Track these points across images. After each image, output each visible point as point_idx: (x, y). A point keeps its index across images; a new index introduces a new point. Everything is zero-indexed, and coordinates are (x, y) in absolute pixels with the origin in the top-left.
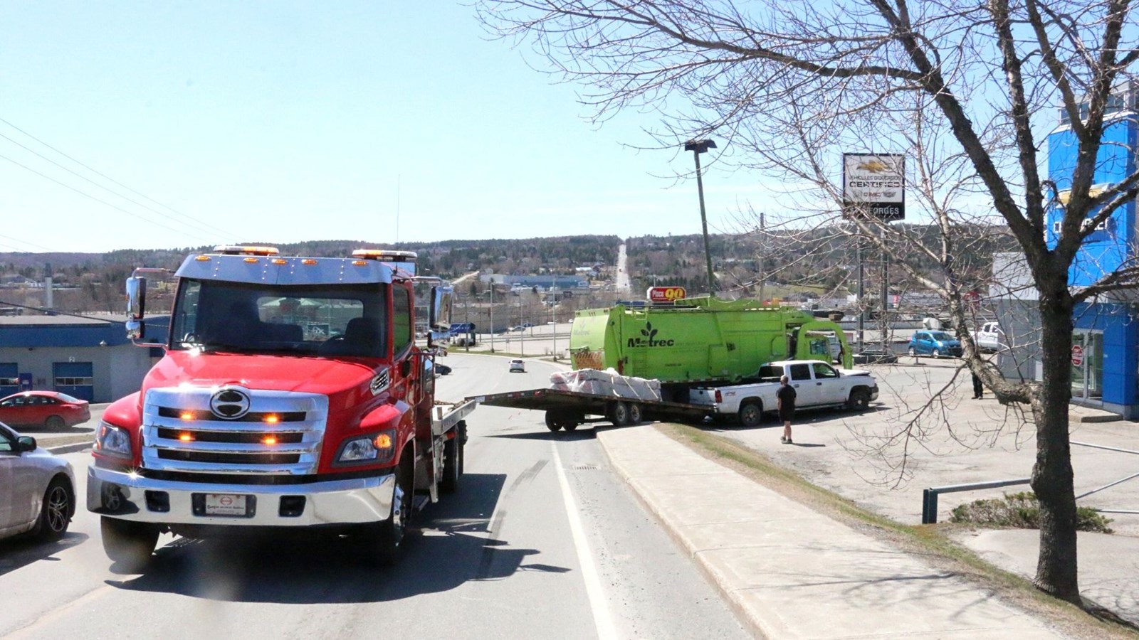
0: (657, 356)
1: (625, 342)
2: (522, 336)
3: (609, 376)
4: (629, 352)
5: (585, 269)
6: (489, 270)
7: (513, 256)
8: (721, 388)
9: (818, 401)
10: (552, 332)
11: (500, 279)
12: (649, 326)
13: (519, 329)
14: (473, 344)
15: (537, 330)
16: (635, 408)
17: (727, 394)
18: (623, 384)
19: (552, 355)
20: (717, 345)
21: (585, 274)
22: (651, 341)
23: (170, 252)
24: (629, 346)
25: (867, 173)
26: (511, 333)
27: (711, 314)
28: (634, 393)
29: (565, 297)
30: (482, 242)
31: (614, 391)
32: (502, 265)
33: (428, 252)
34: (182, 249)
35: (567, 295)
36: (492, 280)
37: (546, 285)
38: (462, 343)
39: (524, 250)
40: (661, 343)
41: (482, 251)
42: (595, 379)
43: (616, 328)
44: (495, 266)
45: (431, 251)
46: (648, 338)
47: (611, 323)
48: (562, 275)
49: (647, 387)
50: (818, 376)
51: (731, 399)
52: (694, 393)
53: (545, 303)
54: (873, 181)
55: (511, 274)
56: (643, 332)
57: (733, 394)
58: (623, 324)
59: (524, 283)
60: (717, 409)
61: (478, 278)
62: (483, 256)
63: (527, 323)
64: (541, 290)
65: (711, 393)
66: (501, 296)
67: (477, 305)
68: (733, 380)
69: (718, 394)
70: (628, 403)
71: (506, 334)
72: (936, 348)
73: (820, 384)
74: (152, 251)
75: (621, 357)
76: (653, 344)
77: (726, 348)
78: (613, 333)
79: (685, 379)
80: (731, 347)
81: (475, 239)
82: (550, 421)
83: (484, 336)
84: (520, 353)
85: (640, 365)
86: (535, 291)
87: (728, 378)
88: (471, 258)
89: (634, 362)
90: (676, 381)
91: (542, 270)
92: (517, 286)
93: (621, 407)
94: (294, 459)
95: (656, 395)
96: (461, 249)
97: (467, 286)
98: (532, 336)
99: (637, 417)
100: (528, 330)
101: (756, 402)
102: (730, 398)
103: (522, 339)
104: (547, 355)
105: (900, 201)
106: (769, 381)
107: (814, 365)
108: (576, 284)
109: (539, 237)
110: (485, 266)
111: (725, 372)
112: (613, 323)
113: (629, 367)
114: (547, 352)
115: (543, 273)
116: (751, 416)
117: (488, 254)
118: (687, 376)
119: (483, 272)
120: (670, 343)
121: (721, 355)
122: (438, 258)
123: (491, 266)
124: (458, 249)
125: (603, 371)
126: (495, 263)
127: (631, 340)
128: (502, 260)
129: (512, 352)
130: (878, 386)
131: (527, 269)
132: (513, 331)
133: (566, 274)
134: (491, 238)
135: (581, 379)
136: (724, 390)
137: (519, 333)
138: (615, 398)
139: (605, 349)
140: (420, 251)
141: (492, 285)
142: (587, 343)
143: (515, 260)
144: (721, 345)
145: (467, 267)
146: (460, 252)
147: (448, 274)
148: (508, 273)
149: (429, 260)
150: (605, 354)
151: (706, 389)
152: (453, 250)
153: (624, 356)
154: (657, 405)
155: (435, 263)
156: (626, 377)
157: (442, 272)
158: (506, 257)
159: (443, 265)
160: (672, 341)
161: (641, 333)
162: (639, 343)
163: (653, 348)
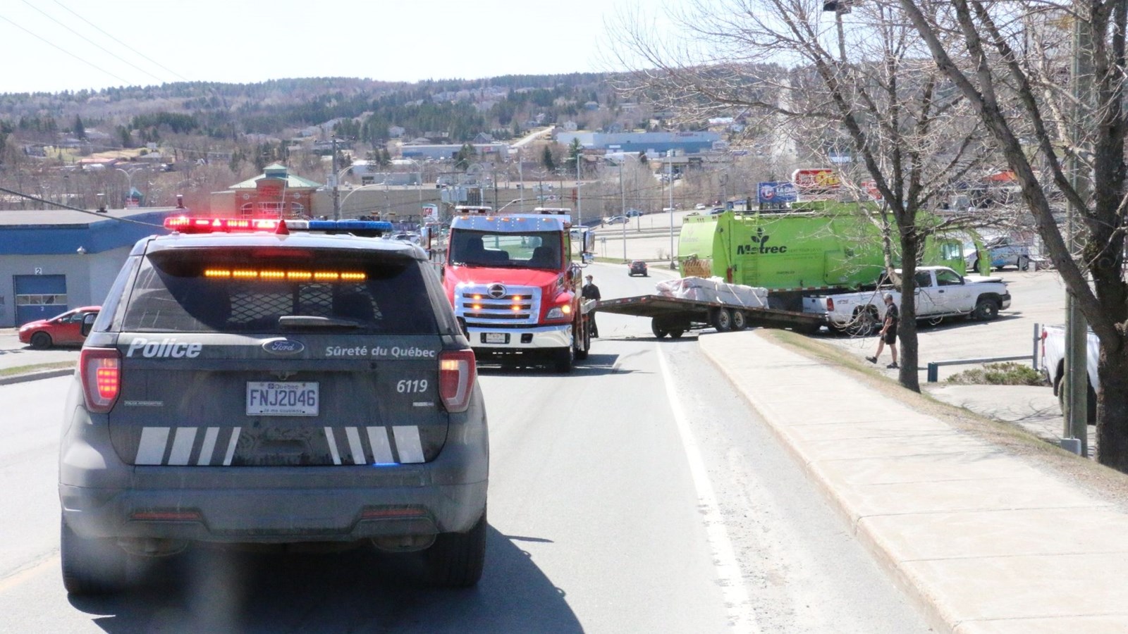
0: (769, 264)
1: (734, 249)
2: (624, 232)
3: (714, 284)
4: (738, 259)
5: (723, 120)
6: (570, 124)
7: (609, 101)
8: (834, 296)
9: (940, 310)
10: (668, 224)
11: (587, 139)
12: (760, 232)
13: (619, 220)
15: (646, 221)
16: (739, 315)
17: (840, 302)
18: (728, 291)
19: (668, 259)
20: (834, 251)
21: (722, 129)
22: (762, 248)
23: (56, 97)
24: (738, 253)
26: (607, 227)
27: (827, 219)
28: (739, 301)
29: (692, 166)
30: (558, 78)
31: (718, 298)
32: (591, 115)
33: (472, 96)
34: (75, 92)
35: (695, 163)
36: (575, 141)
37: (661, 148)
40: (774, 250)
41: (558, 93)
42: (699, 287)
43: (725, 235)
44: (580, 117)
45: (477, 94)
46: (759, 245)
47: (720, 230)
48: (688, 131)
49: (754, 296)
50: (941, 283)
51: (844, 308)
52: (807, 301)
53: (659, 177)
55: (606, 130)
56: (754, 238)
57: (846, 302)
58: (732, 233)
59: (627, 147)
60: (829, 317)
61: (552, 137)
62: (560, 102)
63: (632, 210)
64: (651, 155)
65: (823, 301)
66: (591, 167)
67: (556, 184)
69: (830, 302)
70: (731, 310)
73: (941, 291)
74: (26, 95)
75: (729, 265)
76: (764, 250)
77: (843, 255)
78: (722, 240)
79: (798, 287)
80: (849, 253)
81: (546, 74)
82: (656, 327)
84: (622, 257)
85: (749, 273)
86: (644, 160)
87: (845, 286)
88: (541, 105)
89: (744, 269)
90: (789, 290)
91: (654, 122)
92: (615, 150)
93: (724, 314)
94: (527, 317)
95: (762, 303)
97: (536, 152)
98: (639, 231)
99: (741, 323)
100: (634, 221)
101: (871, 310)
102: (843, 306)
103: (624, 236)
104: (661, 260)
107: (938, 272)
108: (708, 145)
110: (561, 117)
111: (845, 279)
112: (722, 230)
113: (738, 275)
114: (661, 255)
115: (656, 129)
117: (569, 99)
118: (801, 284)
119: (560, 128)
120: (782, 249)
122: (489, 105)
123: (574, 117)
124: (521, 91)
125: (708, 279)
126: (579, 112)
127: (740, 247)
128: (590, 108)
129: (609, 256)
130: (1010, 293)
131: (631, 122)
132: (611, 223)
133: (692, 129)
134: (573, 72)
135: (686, 287)
136: (836, 298)
137: (619, 226)
138: (719, 305)
139: (713, 257)
140: (459, 94)
141: (576, 150)
142: (696, 250)
143: (612, 108)
144: (839, 250)
145: (535, 120)
146: (523, 94)
147: (506, 133)
148: (601, 129)
149: (474, 109)
150: (714, 261)
151: (818, 297)
152: (512, 91)
153: (733, 264)
154: (762, 312)
155: (484, 116)
156: (733, 285)
157: (496, 128)
158: (598, 102)
159: (498, 118)
160: (785, 247)
161: (751, 240)
162: (749, 250)
163: (765, 254)
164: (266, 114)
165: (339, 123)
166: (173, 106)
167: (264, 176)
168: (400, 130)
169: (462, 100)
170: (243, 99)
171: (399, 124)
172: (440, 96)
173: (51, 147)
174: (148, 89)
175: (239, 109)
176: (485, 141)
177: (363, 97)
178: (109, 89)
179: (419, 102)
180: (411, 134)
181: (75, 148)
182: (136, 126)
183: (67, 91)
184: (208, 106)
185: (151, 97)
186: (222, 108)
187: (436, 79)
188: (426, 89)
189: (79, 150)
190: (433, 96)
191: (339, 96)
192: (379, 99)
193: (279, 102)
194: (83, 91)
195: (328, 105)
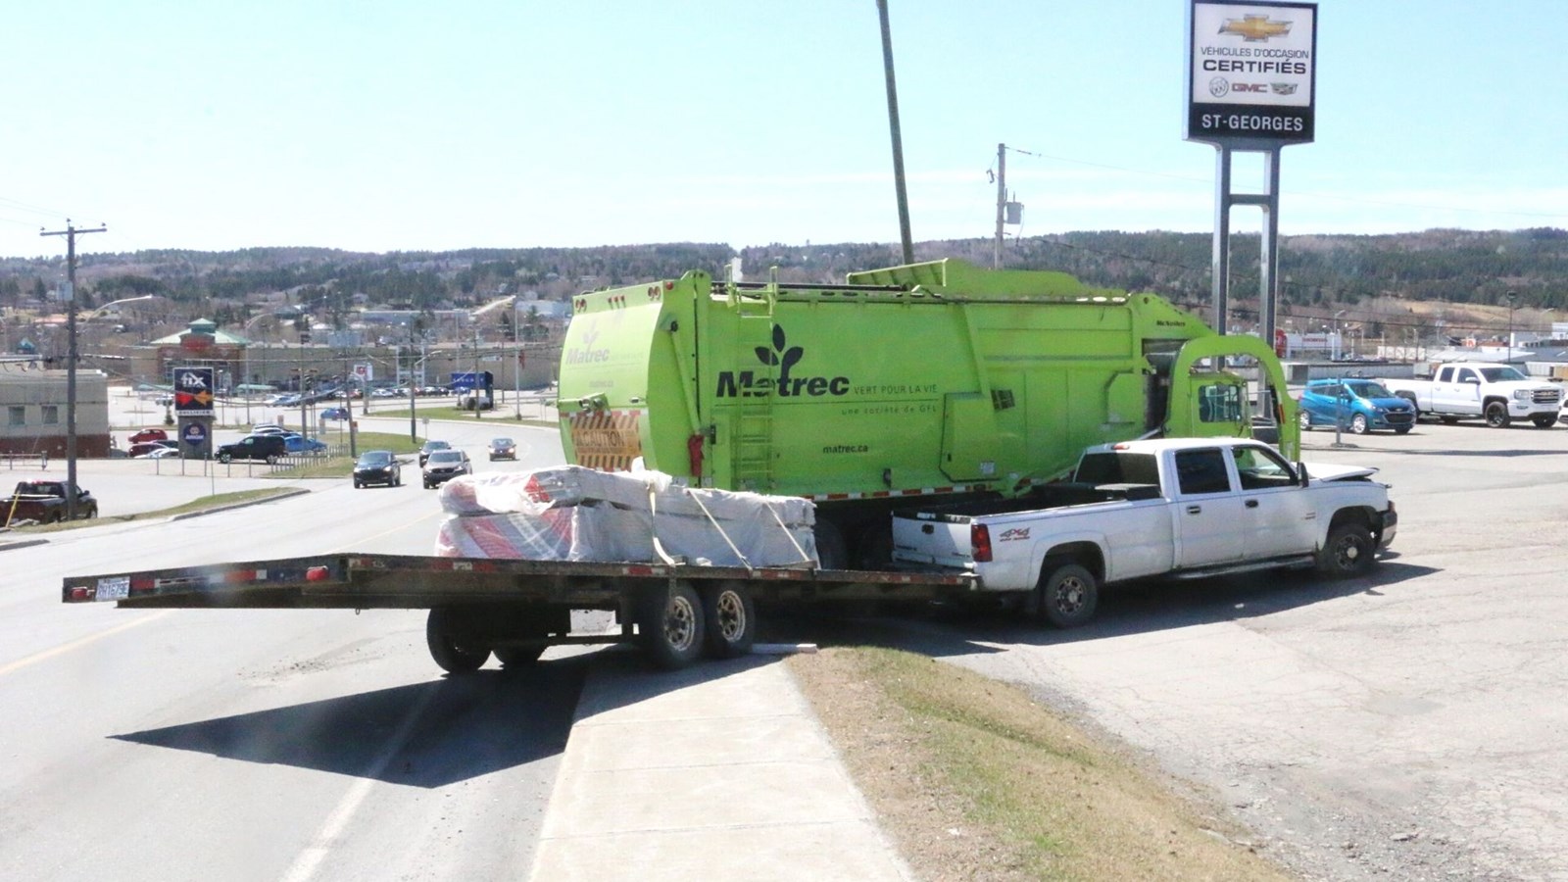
0: (804, 425)
1: (709, 383)
3: (647, 489)
4: (719, 410)
6: (531, 293)
7: (569, 273)
8: (988, 520)
9: (1247, 553)
11: (546, 308)
12: (778, 335)
14: (489, 406)
16: (733, 598)
17: (1006, 535)
18: (692, 514)
20: (966, 394)
22: (784, 380)
23: (28, 262)
24: (720, 393)
25: (1238, 42)
27: (951, 307)
28: (729, 547)
31: (656, 541)
32: (552, 285)
33: (437, 266)
34: (51, 257)
36: (534, 310)
38: (472, 405)
39: (584, 265)
40: (815, 386)
41: (521, 265)
42: (589, 503)
43: (683, 339)
44: (541, 286)
45: (442, 264)
46: (776, 372)
47: (669, 326)
49: (775, 524)
50: (1249, 481)
51: (1018, 549)
52: (906, 530)
54: (1252, 58)
55: (564, 300)
56: (762, 353)
57: (1024, 534)
58: (703, 333)
60: (979, 579)
61: (512, 306)
62: (522, 273)
65: (960, 531)
66: (546, 332)
68: (1009, 492)
69: (980, 536)
70: (704, 586)
71: (547, 390)
72: (1358, 413)
73: (1252, 504)
75: (696, 427)
76: (790, 387)
77: (988, 403)
78: (675, 355)
79: (879, 487)
80: (1002, 400)
81: (511, 247)
83: (508, 394)
85: (751, 452)
88: (503, 275)
89: (735, 439)
90: (854, 494)
93: (681, 602)
95: (799, 551)
96: (489, 262)
97: (494, 318)
101: (1085, 556)
102: (1016, 547)
105: (1306, 103)
106: (1118, 495)
107: (1228, 449)
109: (609, 244)
110: (522, 287)
111: (988, 469)
112: (674, 327)
113: (719, 457)
116: (1073, 598)
117: (531, 270)
118: (887, 482)
119: (521, 297)
120: (838, 386)
121: (975, 420)
122: (453, 275)
123: (534, 287)
124: (484, 262)
125: (620, 473)
126: (540, 283)
127: (726, 377)
128: (551, 280)
130: (1397, 509)
134: (536, 246)
136: (997, 524)
138: (661, 570)
139: (649, 400)
140: (425, 264)
141: (533, 317)
142: (602, 384)
143: (571, 279)
144: (978, 393)
145: (497, 290)
146: (487, 265)
147: (468, 300)
148: (560, 299)
149: (439, 278)
150: (652, 416)
151: (942, 519)
152: (476, 262)
153: (706, 423)
154: (804, 583)
155: (447, 284)
156: (707, 492)
157: (458, 295)
158: (558, 274)
159: (460, 286)
160: (845, 381)
161: (755, 357)
162: (749, 385)
163: (790, 399)
164: (234, 279)
165: (304, 289)
166: (143, 270)
167: (189, 331)
168: (364, 297)
169: (428, 269)
170: (213, 266)
171: (363, 291)
172: (406, 265)
173: (10, 308)
174: (122, 255)
175: (207, 275)
176: (446, 308)
177: (332, 266)
178: (83, 255)
179: (385, 271)
180: (374, 301)
181: (35, 308)
182: (99, 289)
183: (41, 257)
184: (178, 272)
185: (123, 263)
186: (192, 274)
187: (404, 250)
188: (393, 259)
189: (38, 311)
190: (399, 265)
191: (308, 265)
192: (346, 268)
193: (249, 269)
194: (57, 256)
195: (296, 272)
